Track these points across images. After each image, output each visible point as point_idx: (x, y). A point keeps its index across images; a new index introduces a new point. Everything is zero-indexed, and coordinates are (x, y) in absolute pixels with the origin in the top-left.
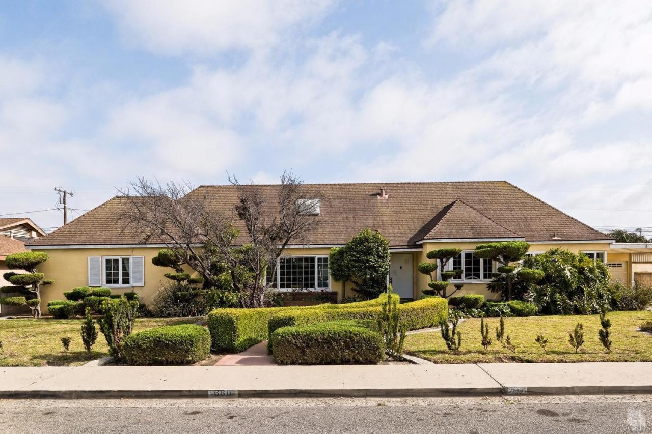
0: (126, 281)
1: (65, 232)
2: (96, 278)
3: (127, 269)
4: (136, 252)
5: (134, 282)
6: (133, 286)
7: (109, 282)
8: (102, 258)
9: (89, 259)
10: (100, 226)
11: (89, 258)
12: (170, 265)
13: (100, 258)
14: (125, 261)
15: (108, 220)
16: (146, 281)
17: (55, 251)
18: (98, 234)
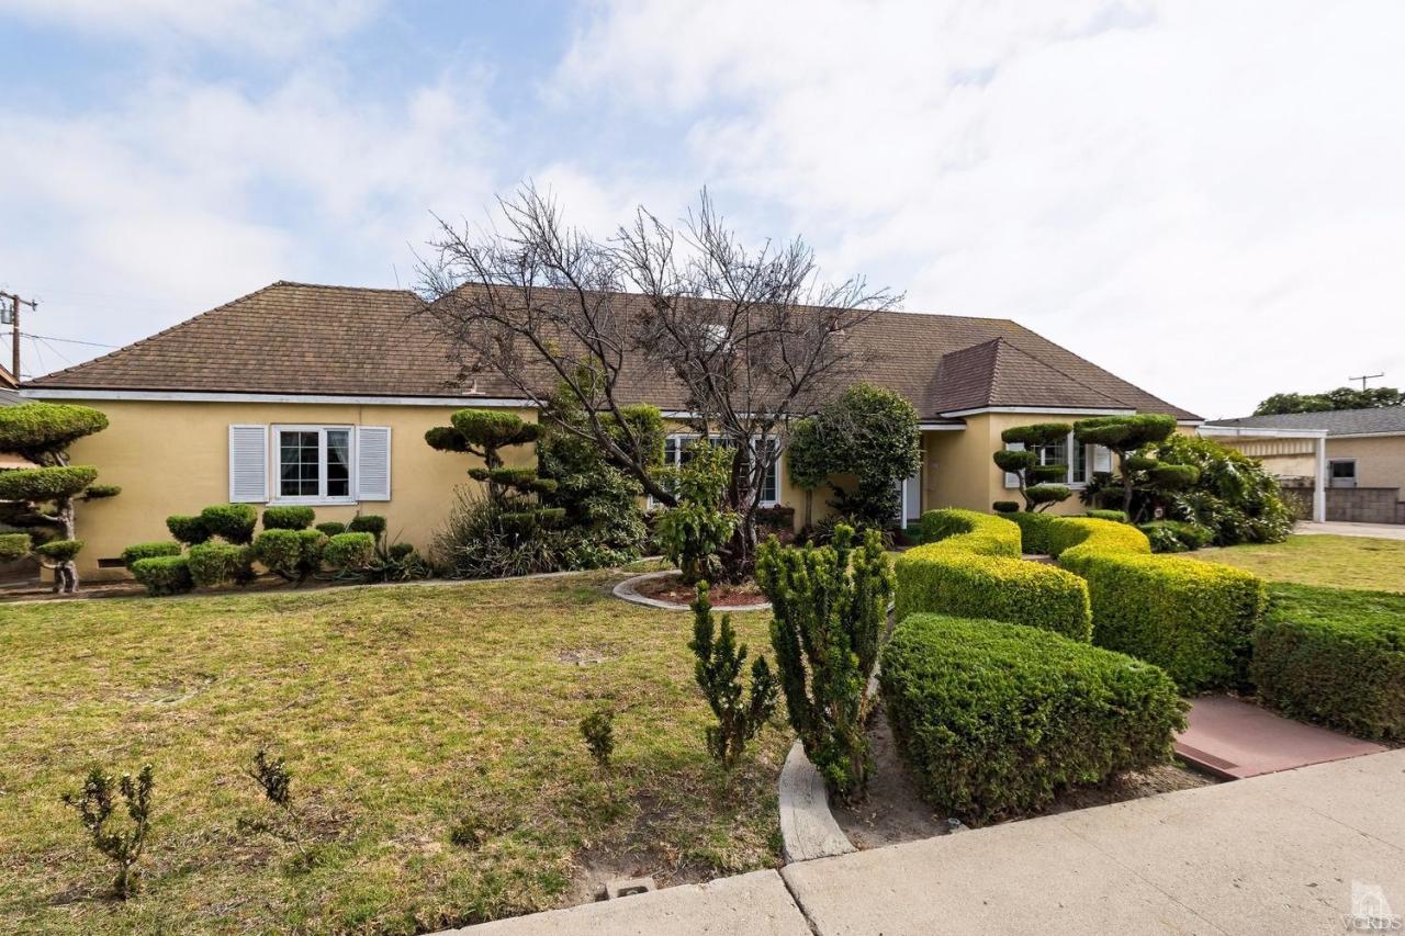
0: (338, 487)
1: (148, 358)
2: (253, 479)
3: (342, 458)
4: (368, 416)
5: (365, 488)
6: (358, 501)
7: (288, 489)
8: (270, 429)
9: (232, 431)
10: (253, 348)
11: (231, 427)
12: (473, 446)
13: (266, 431)
14: (338, 440)
15: (271, 334)
16: (395, 487)
17: (123, 407)
18: (251, 367)
